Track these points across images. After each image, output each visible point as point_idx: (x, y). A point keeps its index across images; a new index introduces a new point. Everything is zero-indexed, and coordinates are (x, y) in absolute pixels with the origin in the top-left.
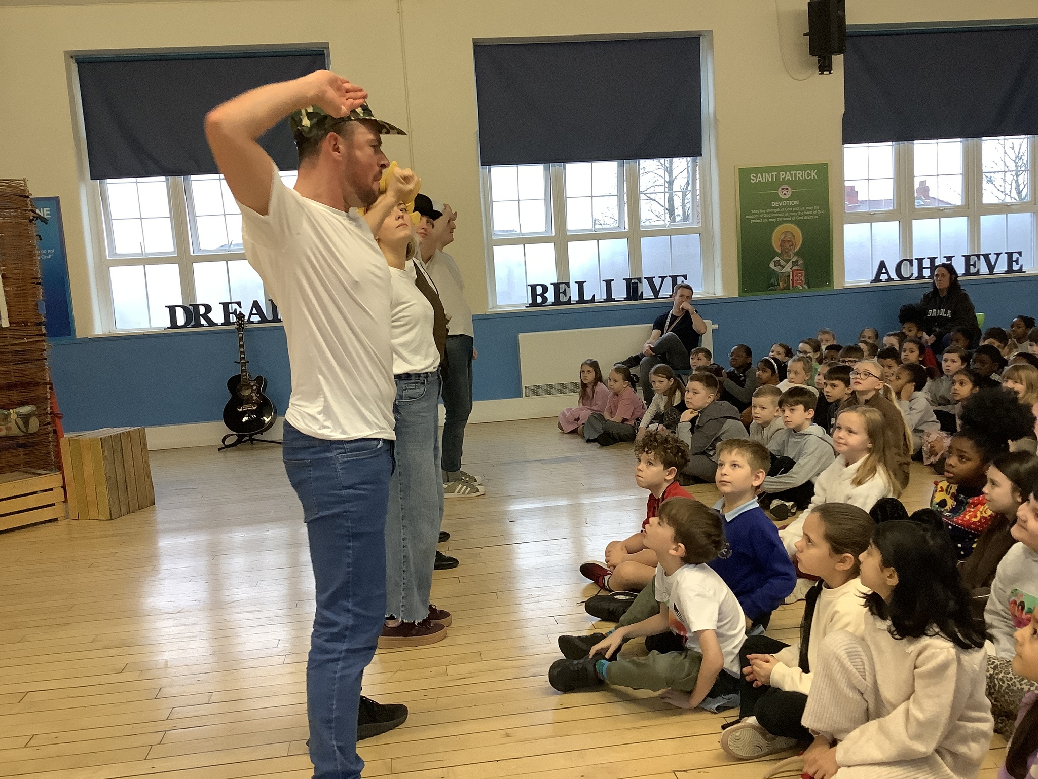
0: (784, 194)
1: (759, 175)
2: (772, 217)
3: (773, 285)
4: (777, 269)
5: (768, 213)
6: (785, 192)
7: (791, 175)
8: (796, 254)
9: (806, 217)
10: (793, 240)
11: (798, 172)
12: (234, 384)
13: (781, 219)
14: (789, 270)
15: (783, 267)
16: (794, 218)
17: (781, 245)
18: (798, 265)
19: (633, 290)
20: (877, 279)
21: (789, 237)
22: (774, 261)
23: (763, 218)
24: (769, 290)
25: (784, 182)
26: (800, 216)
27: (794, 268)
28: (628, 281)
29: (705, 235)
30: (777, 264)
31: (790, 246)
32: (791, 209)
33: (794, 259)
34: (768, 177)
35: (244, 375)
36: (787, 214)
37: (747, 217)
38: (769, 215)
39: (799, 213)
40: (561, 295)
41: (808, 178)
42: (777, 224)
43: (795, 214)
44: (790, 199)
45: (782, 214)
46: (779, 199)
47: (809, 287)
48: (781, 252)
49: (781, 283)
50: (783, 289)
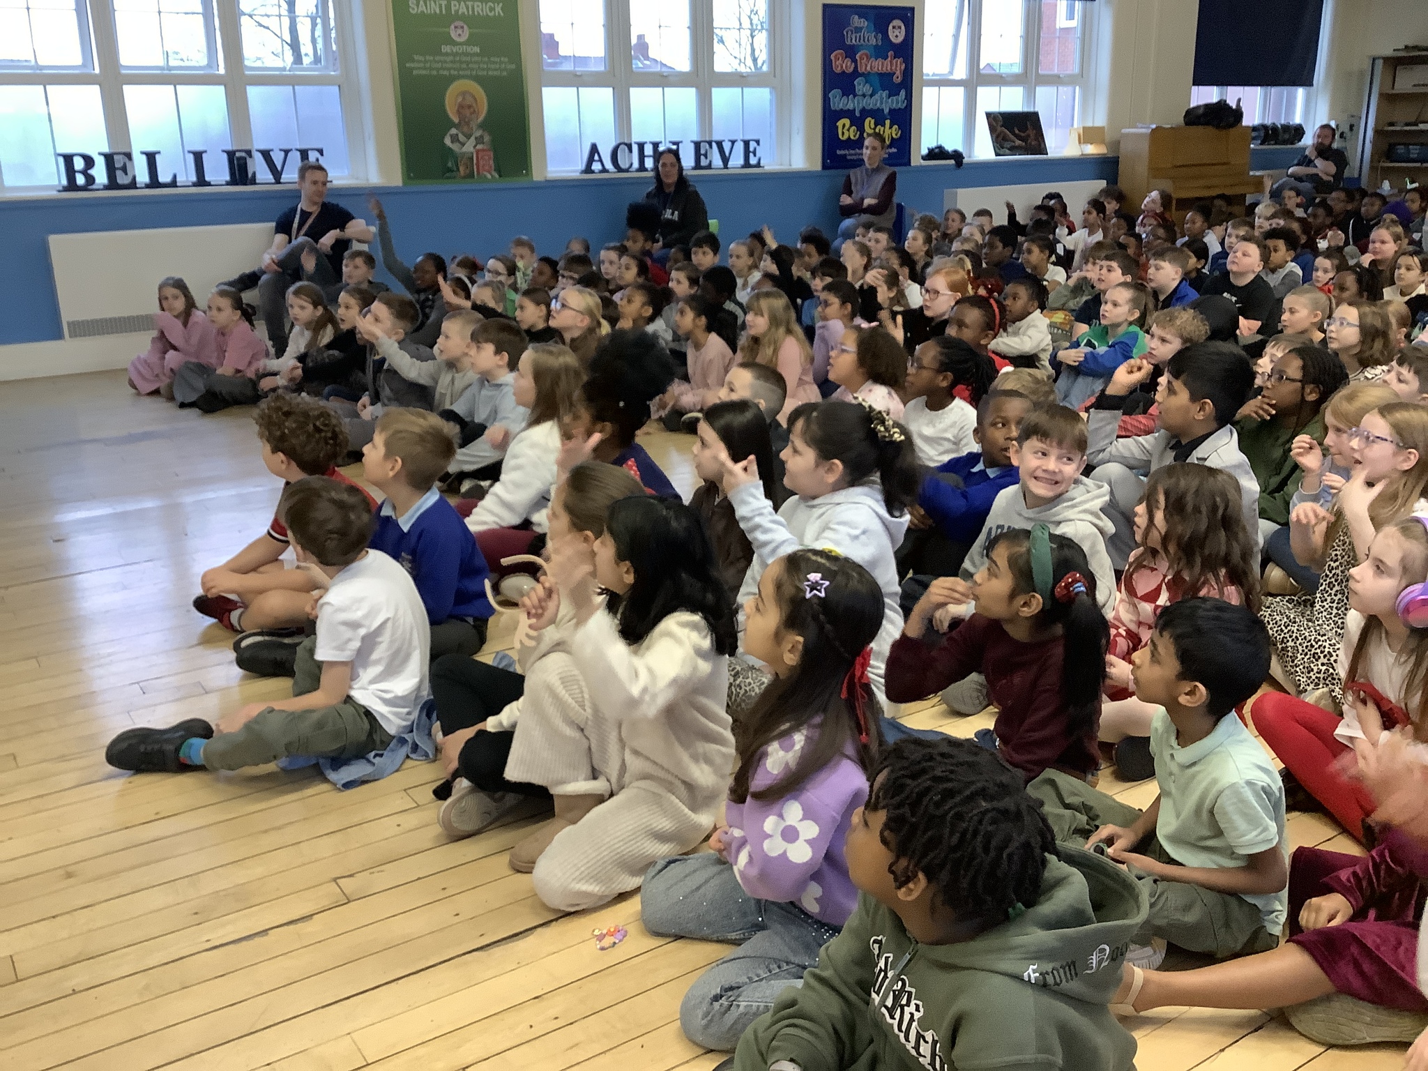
0: (459, 34)
1: (421, 2)
2: (442, 68)
3: (453, 171)
4: (455, 147)
5: (436, 62)
6: (460, 31)
7: (468, 9)
8: (483, 126)
9: (490, 73)
10: (475, 105)
11: (476, 4)
13: (455, 73)
14: (472, 149)
15: (463, 144)
16: (475, 73)
17: (459, 112)
18: (483, 143)
19: (239, 169)
20: (588, 170)
21: (469, 100)
22: (451, 136)
23: (431, 69)
24: (448, 178)
25: (458, 17)
26: (483, 69)
27: (479, 147)
28: (231, 154)
29: (347, 88)
30: (455, 139)
31: (471, 114)
32: (468, 59)
33: (479, 133)
34: (435, 8)
36: (464, 66)
37: (407, 65)
38: (439, 65)
39: (481, 66)
40: (119, 174)
41: (491, 14)
42: (452, 79)
43: (476, 66)
44: (467, 43)
45: (457, 65)
46: (452, 42)
47: (500, 176)
48: (460, 122)
49: (461, 169)
50: (465, 177)
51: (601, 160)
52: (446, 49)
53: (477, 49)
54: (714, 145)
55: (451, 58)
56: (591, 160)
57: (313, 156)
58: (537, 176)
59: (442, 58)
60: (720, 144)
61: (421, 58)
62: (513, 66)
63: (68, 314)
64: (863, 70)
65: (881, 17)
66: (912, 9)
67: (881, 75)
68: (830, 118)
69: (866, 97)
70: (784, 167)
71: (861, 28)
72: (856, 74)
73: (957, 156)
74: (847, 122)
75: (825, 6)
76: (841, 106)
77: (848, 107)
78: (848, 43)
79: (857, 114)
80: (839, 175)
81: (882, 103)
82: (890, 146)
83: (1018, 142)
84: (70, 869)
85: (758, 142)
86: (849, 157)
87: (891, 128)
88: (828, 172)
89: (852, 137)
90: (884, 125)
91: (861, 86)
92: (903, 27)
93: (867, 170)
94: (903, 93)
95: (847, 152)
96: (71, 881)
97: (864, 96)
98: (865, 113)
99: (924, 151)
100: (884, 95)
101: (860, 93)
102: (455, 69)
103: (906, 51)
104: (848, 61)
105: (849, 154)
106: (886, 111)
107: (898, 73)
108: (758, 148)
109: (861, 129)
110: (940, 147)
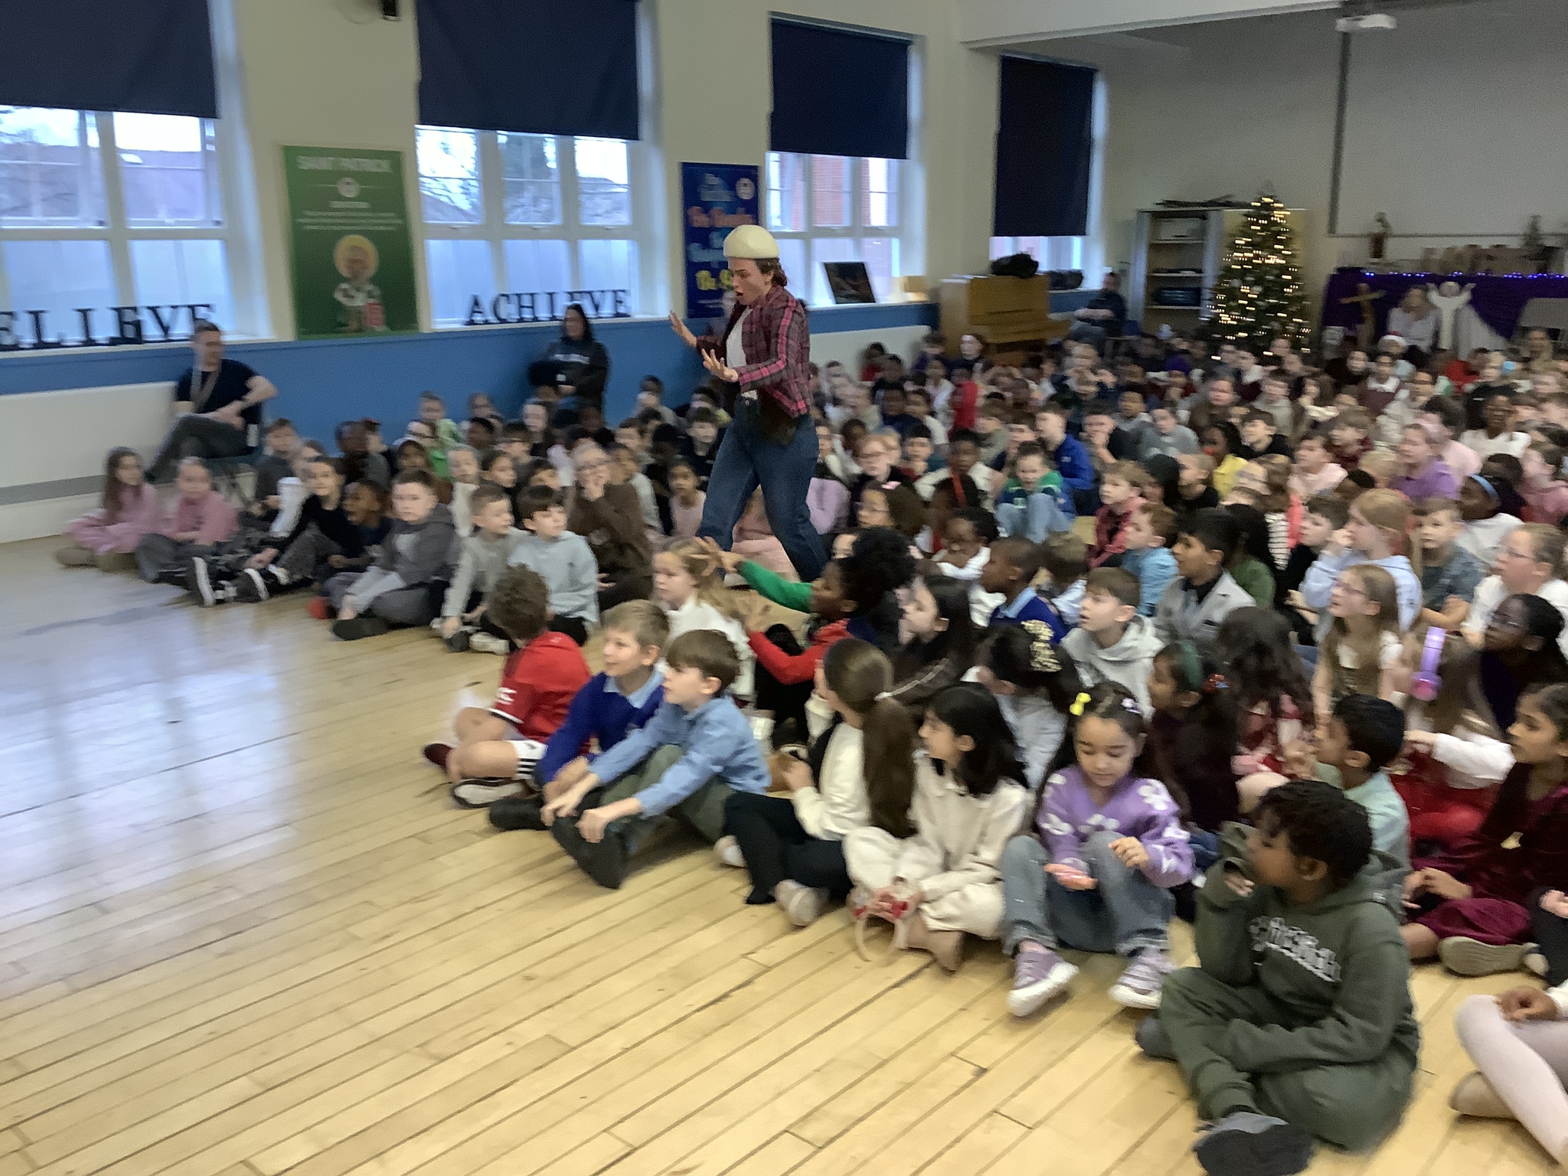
0: (349, 189)
1: (310, 158)
2: (334, 224)
3: (343, 325)
4: (345, 301)
5: (327, 218)
6: (349, 187)
7: (354, 164)
8: (374, 280)
9: (380, 228)
10: (365, 261)
11: (363, 161)
14: (362, 303)
15: (353, 299)
17: (348, 267)
18: (374, 297)
20: (470, 322)
21: (359, 256)
22: (342, 291)
23: (321, 224)
25: (347, 173)
26: (372, 225)
27: (372, 301)
28: (119, 312)
29: (232, 243)
30: (346, 294)
31: (361, 268)
32: (358, 214)
33: (369, 287)
34: (324, 164)
36: (353, 221)
37: (299, 221)
38: (329, 221)
39: (370, 221)
41: (378, 171)
43: (364, 221)
44: (356, 198)
45: (347, 221)
46: (341, 198)
47: (390, 329)
48: (350, 275)
49: (353, 322)
51: (481, 312)
52: (336, 204)
53: (364, 205)
54: (586, 295)
55: (340, 213)
56: (472, 312)
57: (202, 312)
58: (424, 329)
59: (331, 214)
60: (591, 295)
61: (311, 214)
62: (399, 222)
64: (719, 224)
65: (732, 175)
66: (755, 168)
68: (692, 268)
70: (652, 316)
71: (716, 186)
72: (712, 227)
74: (705, 273)
75: (683, 165)
76: (700, 259)
77: (706, 259)
78: (704, 199)
79: (715, 265)
80: (701, 321)
83: (853, 292)
85: (625, 291)
86: (710, 307)
89: (712, 288)
91: (715, 240)
92: (750, 185)
95: (708, 302)
101: (715, 246)
102: (345, 225)
103: (754, 204)
104: (705, 217)
105: (711, 303)
108: (625, 298)
109: (718, 279)
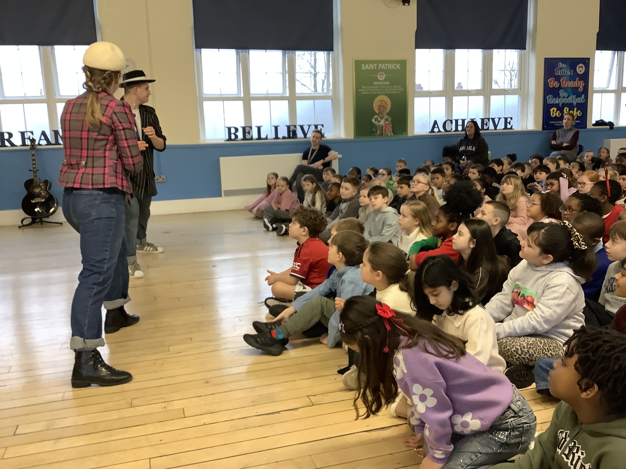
0: (381, 77)
1: (367, 65)
2: (374, 91)
3: (373, 132)
4: (376, 123)
5: (371, 89)
6: (381, 76)
7: (385, 66)
8: (388, 114)
9: (393, 92)
10: (385, 106)
11: (389, 64)
12: (29, 184)
13: (379, 93)
14: (383, 124)
15: (379, 122)
16: (386, 93)
17: (379, 109)
18: (388, 121)
19: (291, 133)
20: (432, 131)
21: (383, 104)
22: (375, 118)
23: (369, 91)
24: (373, 135)
25: (381, 70)
26: (390, 91)
27: (386, 123)
28: (289, 127)
29: (334, 99)
30: (376, 119)
31: (384, 109)
32: (384, 87)
33: (386, 117)
34: (372, 67)
35: (36, 179)
36: (383, 90)
37: (359, 90)
38: (372, 90)
39: (390, 89)
40: (247, 134)
41: (395, 68)
42: (377, 95)
43: (387, 90)
44: (384, 80)
45: (380, 90)
46: (378, 80)
47: (394, 134)
48: (379, 112)
49: (378, 132)
50: (379, 135)
51: (438, 127)
52: (375, 83)
53: (388, 83)
54: (490, 120)
55: (377, 87)
56: (434, 127)
57: (319, 128)
58: (410, 134)
59: (373, 87)
60: (493, 120)
61: (365, 87)
62: (403, 89)
63: (224, 187)
64: (564, 86)
65: (573, 63)
66: (589, 59)
67: (572, 88)
68: (547, 108)
69: (564, 98)
70: (524, 129)
71: (564, 68)
72: (560, 88)
73: (611, 124)
74: (555, 109)
75: (546, 59)
76: (552, 102)
77: (556, 102)
78: (556, 75)
79: (560, 105)
80: (550, 133)
81: (572, 100)
82: (576, 120)
84: (207, 380)
85: (511, 118)
86: (555, 125)
87: (577, 111)
88: (545, 131)
89: (557, 116)
90: (574, 110)
91: (562, 93)
92: (584, 67)
93: (564, 130)
94: (583, 96)
95: (555, 122)
96: (208, 384)
97: (564, 97)
98: (564, 105)
99: (594, 122)
100: (574, 97)
101: (562, 96)
102: (378, 91)
103: (586, 77)
104: (556, 83)
105: (557, 123)
106: (575, 104)
107: (581, 87)
108: (511, 121)
109: (562, 112)
110: (602, 120)
